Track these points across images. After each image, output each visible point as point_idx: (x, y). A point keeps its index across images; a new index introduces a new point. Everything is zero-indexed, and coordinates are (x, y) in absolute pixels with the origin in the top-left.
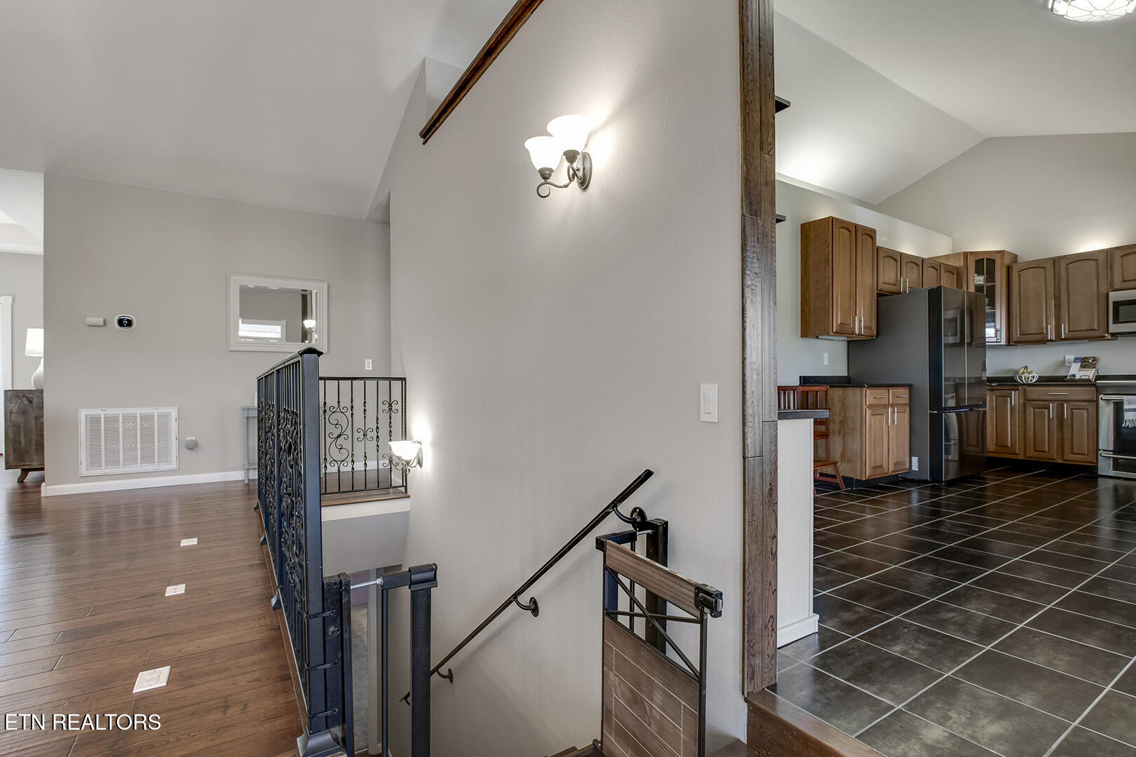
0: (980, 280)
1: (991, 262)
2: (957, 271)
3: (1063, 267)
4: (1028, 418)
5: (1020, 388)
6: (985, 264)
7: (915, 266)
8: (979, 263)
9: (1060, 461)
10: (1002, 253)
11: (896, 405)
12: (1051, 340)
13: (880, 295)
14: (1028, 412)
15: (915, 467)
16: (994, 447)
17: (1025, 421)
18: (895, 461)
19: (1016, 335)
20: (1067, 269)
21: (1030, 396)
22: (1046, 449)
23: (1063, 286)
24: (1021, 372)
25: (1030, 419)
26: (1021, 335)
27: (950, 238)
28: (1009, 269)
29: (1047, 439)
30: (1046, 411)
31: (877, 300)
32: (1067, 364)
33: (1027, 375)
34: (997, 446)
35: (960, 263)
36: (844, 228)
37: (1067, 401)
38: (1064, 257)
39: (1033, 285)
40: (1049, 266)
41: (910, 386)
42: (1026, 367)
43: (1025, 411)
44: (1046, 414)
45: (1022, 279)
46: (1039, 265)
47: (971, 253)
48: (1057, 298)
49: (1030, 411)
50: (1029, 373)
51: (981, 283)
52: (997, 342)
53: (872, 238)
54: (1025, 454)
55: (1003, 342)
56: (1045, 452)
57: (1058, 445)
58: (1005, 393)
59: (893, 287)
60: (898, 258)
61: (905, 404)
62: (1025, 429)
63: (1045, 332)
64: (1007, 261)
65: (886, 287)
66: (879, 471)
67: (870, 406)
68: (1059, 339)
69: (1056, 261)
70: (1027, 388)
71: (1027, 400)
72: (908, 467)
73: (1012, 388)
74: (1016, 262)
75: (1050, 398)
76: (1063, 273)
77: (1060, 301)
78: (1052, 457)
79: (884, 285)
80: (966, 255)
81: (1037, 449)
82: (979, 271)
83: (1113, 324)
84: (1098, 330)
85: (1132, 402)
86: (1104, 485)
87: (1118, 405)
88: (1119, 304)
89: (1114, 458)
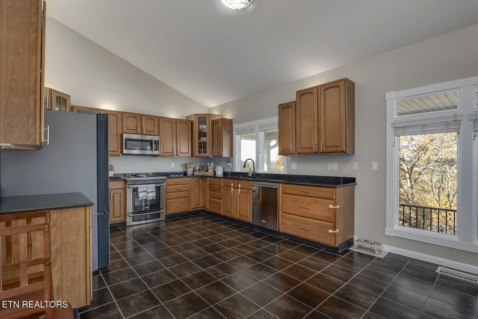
1: (64, 101)
6: (61, 100)
8: (58, 99)
10: (69, 97)
28: (72, 108)
37: (112, 190)
47: (54, 90)
80: (51, 90)
83: (125, 149)
84: (117, 152)
85: (141, 188)
86: (129, 231)
87: (135, 190)
88: (127, 140)
89: (133, 217)
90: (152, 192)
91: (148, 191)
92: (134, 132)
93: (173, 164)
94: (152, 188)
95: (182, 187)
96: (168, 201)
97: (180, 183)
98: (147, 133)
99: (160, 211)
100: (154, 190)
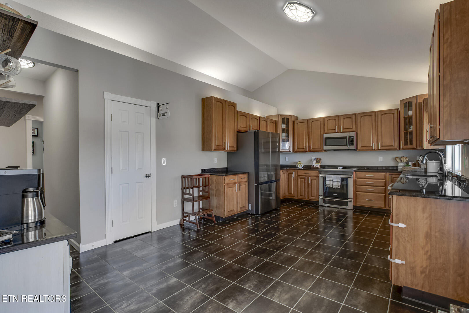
0: (284, 126)
1: (287, 119)
2: (276, 122)
3: (310, 123)
4: (298, 183)
5: (296, 170)
6: (285, 120)
7: (256, 119)
8: (283, 119)
9: (308, 200)
10: (291, 116)
11: (241, 182)
12: (307, 152)
13: (238, 132)
14: (298, 180)
15: (250, 209)
16: (288, 194)
17: (297, 184)
18: (240, 207)
19: (296, 149)
20: (312, 123)
21: (299, 174)
22: (304, 195)
23: (310, 130)
24: (298, 163)
25: (299, 183)
26: (297, 149)
27: (276, 108)
28: (294, 122)
29: (304, 192)
30: (304, 180)
31: (237, 134)
32: (313, 161)
33: (300, 165)
34: (289, 193)
35: (276, 119)
36: (219, 102)
37: (310, 176)
38: (310, 119)
39: (301, 129)
40: (306, 122)
41: (248, 173)
42: (300, 161)
43: (297, 180)
44: (304, 181)
45: (298, 126)
46: (303, 121)
47: (281, 115)
48: (308, 135)
49: (299, 180)
50: (300, 164)
51: (284, 127)
52: (289, 151)
53: (234, 107)
54: (297, 197)
55: (292, 152)
56: (303, 196)
57: (307, 193)
58: (291, 172)
59: (245, 129)
60: (248, 116)
61: (246, 181)
62: (297, 187)
63: (305, 148)
64: (293, 119)
65: (241, 129)
66: (232, 212)
67: (226, 184)
68: (309, 151)
69: (308, 120)
70: (299, 171)
71: (298, 176)
72: (247, 208)
73: (293, 170)
74: (297, 120)
75: (304, 175)
76: (310, 125)
77: (309, 136)
78: (305, 198)
79: (241, 128)
80: (279, 116)
81: (301, 195)
82: (283, 122)
83: (325, 146)
84: (320, 148)
85: (329, 177)
86: (321, 209)
87: (325, 178)
88: (326, 139)
89: (324, 199)
90: (338, 182)
91: (334, 180)
92: (333, 131)
93: (382, 157)
94: (338, 178)
95: (374, 181)
96: (357, 193)
97: (372, 177)
98: (345, 130)
99: (347, 200)
100: (340, 180)
